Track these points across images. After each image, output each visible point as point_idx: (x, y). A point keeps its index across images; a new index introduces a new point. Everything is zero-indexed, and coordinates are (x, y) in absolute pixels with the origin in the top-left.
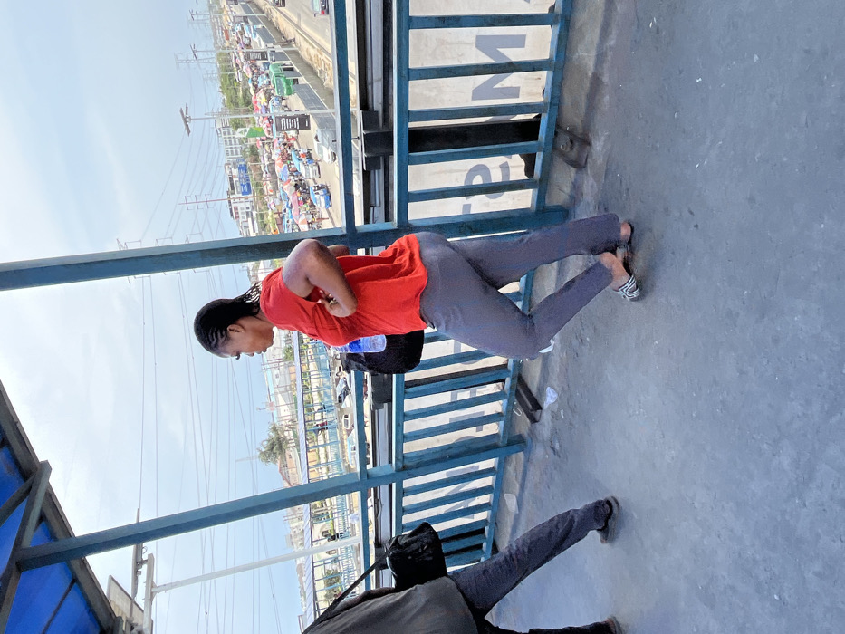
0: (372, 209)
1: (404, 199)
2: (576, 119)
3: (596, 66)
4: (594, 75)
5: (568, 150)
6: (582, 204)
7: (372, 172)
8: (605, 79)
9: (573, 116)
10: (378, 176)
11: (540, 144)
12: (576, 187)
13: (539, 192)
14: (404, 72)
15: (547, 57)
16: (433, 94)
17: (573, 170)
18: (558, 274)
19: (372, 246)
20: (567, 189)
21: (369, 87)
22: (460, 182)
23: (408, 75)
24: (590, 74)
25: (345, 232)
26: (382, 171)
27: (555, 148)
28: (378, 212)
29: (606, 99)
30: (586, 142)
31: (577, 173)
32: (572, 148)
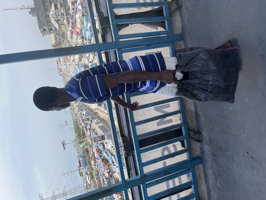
0: (130, 171)
1: (141, 166)
2: (194, 126)
3: (195, 109)
4: (195, 111)
5: (194, 136)
6: (206, 154)
7: (128, 157)
8: (199, 112)
9: (193, 125)
10: (131, 158)
11: (184, 136)
12: (202, 149)
13: (189, 153)
14: (134, 124)
15: (178, 109)
16: (144, 127)
17: (199, 143)
18: (206, 183)
19: (133, 187)
20: (199, 150)
21: (123, 129)
22: (160, 155)
23: (135, 124)
24: (194, 112)
25: (122, 183)
26: (131, 156)
27: (190, 137)
28: (133, 171)
29: (202, 119)
30: (199, 133)
31: (200, 144)
32: (196, 136)
